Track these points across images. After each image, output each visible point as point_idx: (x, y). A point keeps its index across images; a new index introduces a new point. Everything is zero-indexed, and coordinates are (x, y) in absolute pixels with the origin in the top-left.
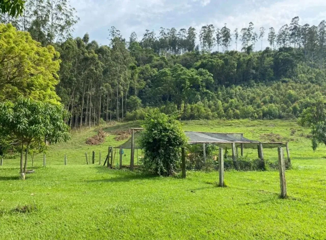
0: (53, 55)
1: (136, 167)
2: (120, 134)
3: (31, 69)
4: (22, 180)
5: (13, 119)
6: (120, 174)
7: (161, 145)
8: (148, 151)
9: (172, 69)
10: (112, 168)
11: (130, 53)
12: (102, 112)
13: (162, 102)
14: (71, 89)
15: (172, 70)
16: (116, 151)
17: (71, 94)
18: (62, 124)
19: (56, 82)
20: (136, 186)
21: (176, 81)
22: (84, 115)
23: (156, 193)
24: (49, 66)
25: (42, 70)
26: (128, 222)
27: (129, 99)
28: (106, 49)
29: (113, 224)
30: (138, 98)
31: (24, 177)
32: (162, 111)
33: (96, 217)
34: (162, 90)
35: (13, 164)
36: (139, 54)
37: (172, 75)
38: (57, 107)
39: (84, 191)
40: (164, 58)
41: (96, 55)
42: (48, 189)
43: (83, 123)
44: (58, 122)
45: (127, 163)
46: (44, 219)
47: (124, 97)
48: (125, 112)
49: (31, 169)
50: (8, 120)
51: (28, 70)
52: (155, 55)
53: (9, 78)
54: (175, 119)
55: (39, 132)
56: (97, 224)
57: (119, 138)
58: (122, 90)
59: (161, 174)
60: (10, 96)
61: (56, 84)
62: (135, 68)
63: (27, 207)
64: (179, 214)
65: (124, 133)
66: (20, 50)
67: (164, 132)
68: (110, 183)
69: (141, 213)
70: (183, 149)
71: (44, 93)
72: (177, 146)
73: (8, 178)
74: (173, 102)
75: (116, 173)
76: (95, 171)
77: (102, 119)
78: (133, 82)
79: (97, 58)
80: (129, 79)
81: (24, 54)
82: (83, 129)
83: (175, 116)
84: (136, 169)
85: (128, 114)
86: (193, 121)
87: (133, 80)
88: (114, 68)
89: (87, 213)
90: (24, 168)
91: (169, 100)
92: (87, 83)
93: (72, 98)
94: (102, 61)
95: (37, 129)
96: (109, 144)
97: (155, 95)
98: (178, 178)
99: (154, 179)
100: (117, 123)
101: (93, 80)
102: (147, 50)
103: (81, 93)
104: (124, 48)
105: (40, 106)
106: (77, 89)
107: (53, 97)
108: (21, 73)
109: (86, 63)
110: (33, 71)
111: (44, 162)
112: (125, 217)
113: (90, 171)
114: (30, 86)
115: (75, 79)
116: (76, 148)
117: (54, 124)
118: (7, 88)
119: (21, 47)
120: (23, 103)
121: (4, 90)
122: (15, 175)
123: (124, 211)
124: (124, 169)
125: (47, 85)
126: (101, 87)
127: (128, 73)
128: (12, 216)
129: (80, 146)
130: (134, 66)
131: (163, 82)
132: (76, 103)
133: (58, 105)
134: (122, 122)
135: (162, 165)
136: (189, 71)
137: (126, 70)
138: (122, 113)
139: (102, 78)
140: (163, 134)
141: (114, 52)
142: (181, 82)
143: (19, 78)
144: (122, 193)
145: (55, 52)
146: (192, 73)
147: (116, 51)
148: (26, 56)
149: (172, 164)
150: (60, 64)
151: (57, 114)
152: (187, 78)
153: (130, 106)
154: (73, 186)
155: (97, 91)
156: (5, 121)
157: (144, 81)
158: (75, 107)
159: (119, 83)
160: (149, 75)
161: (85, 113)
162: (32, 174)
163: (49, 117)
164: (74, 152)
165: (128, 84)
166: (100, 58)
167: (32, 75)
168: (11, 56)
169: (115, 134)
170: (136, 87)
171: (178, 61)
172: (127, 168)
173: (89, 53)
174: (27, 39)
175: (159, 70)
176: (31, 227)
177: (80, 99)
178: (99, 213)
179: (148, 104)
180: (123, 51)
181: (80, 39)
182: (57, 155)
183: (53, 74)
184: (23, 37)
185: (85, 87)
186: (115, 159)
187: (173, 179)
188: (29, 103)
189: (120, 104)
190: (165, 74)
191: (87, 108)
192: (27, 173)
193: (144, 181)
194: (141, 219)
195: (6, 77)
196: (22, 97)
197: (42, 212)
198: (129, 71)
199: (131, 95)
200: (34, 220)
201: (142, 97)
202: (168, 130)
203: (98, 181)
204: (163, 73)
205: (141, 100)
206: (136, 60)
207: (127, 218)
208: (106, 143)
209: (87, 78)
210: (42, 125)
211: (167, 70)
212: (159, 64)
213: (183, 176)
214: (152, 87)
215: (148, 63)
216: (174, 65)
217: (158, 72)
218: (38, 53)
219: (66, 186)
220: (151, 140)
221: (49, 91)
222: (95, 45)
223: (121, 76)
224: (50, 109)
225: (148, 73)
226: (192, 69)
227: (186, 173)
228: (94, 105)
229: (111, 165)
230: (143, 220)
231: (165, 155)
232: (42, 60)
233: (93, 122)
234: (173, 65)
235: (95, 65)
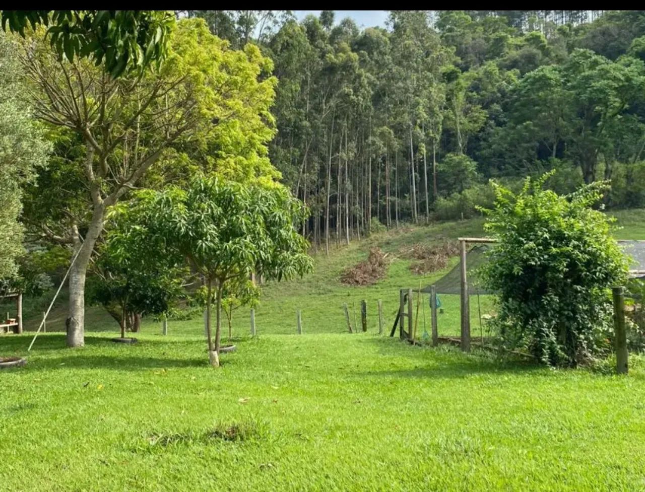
0: (258, 68)
1: (478, 343)
2: (423, 258)
3: (215, 106)
4: (213, 366)
5: (187, 228)
6: (437, 360)
7: (550, 282)
8: (510, 299)
9: (562, 67)
10: (412, 343)
11: (441, 37)
12: (375, 201)
13: (539, 162)
14: (300, 149)
15: (566, 70)
16: (421, 301)
17: (300, 162)
18: (290, 233)
19: (268, 133)
20: (486, 390)
21: (577, 101)
22: (333, 213)
23: (546, 412)
24: (252, 95)
25: (237, 107)
26: (482, 481)
27: (443, 162)
28: (378, 37)
29: (444, 482)
30: (467, 158)
31: (217, 360)
32: (545, 186)
33: (396, 464)
34: (536, 129)
35: (188, 332)
36: (466, 37)
37: (564, 84)
38: (276, 194)
39: (353, 398)
40: (539, 37)
41: (354, 56)
42: (273, 390)
43: (331, 232)
44: (282, 231)
45: (452, 331)
46: (277, 459)
47: (430, 159)
48: (432, 199)
49: (227, 343)
50: (177, 229)
51: (208, 109)
52: (511, 32)
53: (170, 134)
54: (587, 206)
55: (242, 255)
56: (403, 480)
57: (422, 268)
58: (423, 141)
59: (554, 364)
60: (175, 176)
61: (270, 139)
62: (457, 77)
63: (237, 428)
64: (624, 471)
65: (434, 253)
66: (189, 63)
67: (555, 246)
68: (414, 379)
69: (513, 462)
70: (616, 291)
71: (245, 162)
72: (596, 284)
73: (185, 363)
74: (570, 162)
75: (425, 357)
76: (372, 349)
77: (376, 220)
78: (451, 115)
79: (356, 64)
80: (440, 109)
81: (197, 72)
82: (334, 245)
83: (586, 197)
84: (478, 347)
85: (442, 201)
86: (636, 210)
87: (453, 109)
88: (400, 84)
89: (373, 452)
90: (216, 342)
91: (556, 156)
92: (337, 131)
93: (304, 172)
94: (370, 70)
95: (240, 250)
96: (398, 283)
97: (515, 147)
98: (604, 374)
99: (534, 374)
100: (414, 229)
101: (350, 122)
102: (486, 21)
103: (323, 159)
104: (425, 27)
105: (240, 194)
106: (315, 148)
107: (264, 171)
108: (192, 118)
109: (330, 81)
110: (218, 112)
111: (253, 327)
112: (471, 468)
113: (361, 350)
114: (215, 148)
115: (306, 123)
116: (320, 294)
117: (273, 236)
118: (165, 158)
119: (190, 55)
120: (205, 189)
121: (160, 164)
122: (197, 356)
123: (466, 452)
124: (445, 346)
125: (250, 142)
126: (371, 138)
127: (438, 91)
128: (209, 447)
129: (329, 287)
130: (453, 72)
131: (538, 105)
132: (313, 182)
133: (278, 189)
134: (426, 225)
135: (554, 339)
136: (619, 65)
137: (431, 85)
138: (425, 202)
139: (372, 114)
140: (554, 250)
141: (399, 40)
142: (592, 101)
143: (191, 131)
144: (451, 408)
145: (262, 60)
146: (627, 70)
147: (405, 36)
148: (203, 75)
149: (582, 336)
150: (275, 89)
151: (278, 212)
152: (610, 87)
153: (446, 182)
154: (327, 383)
155: (360, 149)
156: (170, 232)
157: (483, 108)
158: (311, 193)
159: (415, 123)
160: (495, 90)
161: (334, 206)
162: (231, 355)
163: (261, 219)
164: (317, 303)
165: (438, 123)
166: (364, 61)
167: (216, 121)
168: (170, 81)
169: (412, 256)
170: (459, 127)
171: (580, 42)
172: (453, 343)
173: (337, 51)
174: (200, 35)
175: (523, 73)
176: (251, 475)
177: (322, 173)
178: (402, 454)
179: (495, 172)
180: (423, 35)
181: (315, 19)
182: (278, 310)
183: (261, 115)
184: (192, 32)
185: (333, 142)
186: (419, 320)
187: (588, 374)
188: (217, 189)
189: (419, 178)
190: (543, 82)
191: (338, 193)
192: (221, 352)
193: (506, 378)
194: (515, 477)
195: (164, 132)
196: (200, 177)
197: (271, 441)
198: (440, 86)
199: (449, 151)
200: (255, 459)
201: (477, 153)
202: (569, 239)
203: (384, 373)
204: (536, 80)
205: (475, 163)
206: (458, 53)
207: (478, 470)
208: (390, 280)
209: (336, 118)
210: (249, 238)
211: (548, 71)
212: (522, 57)
213: (621, 368)
214: (505, 123)
215: (492, 58)
216: (570, 52)
217: (522, 80)
218: (224, 66)
219: (310, 384)
220: (517, 270)
221: (255, 159)
222: (350, 32)
223: (418, 104)
224: (263, 199)
225: (493, 86)
226: (624, 59)
227: (630, 358)
228: (354, 186)
229: (409, 335)
230: (522, 480)
231: (561, 308)
232: (235, 83)
233: (355, 227)
234: (566, 53)
235: (354, 83)
